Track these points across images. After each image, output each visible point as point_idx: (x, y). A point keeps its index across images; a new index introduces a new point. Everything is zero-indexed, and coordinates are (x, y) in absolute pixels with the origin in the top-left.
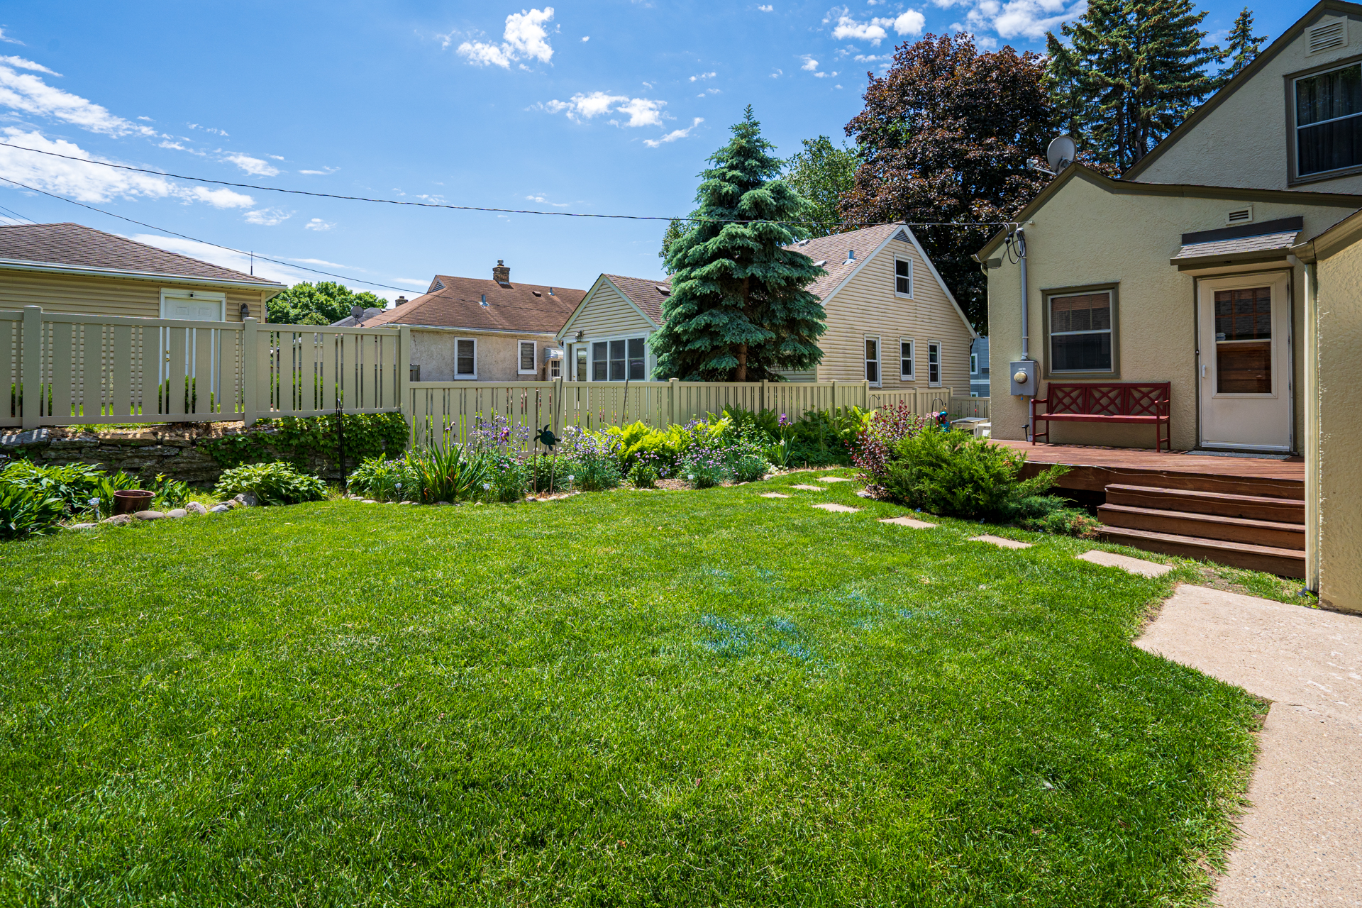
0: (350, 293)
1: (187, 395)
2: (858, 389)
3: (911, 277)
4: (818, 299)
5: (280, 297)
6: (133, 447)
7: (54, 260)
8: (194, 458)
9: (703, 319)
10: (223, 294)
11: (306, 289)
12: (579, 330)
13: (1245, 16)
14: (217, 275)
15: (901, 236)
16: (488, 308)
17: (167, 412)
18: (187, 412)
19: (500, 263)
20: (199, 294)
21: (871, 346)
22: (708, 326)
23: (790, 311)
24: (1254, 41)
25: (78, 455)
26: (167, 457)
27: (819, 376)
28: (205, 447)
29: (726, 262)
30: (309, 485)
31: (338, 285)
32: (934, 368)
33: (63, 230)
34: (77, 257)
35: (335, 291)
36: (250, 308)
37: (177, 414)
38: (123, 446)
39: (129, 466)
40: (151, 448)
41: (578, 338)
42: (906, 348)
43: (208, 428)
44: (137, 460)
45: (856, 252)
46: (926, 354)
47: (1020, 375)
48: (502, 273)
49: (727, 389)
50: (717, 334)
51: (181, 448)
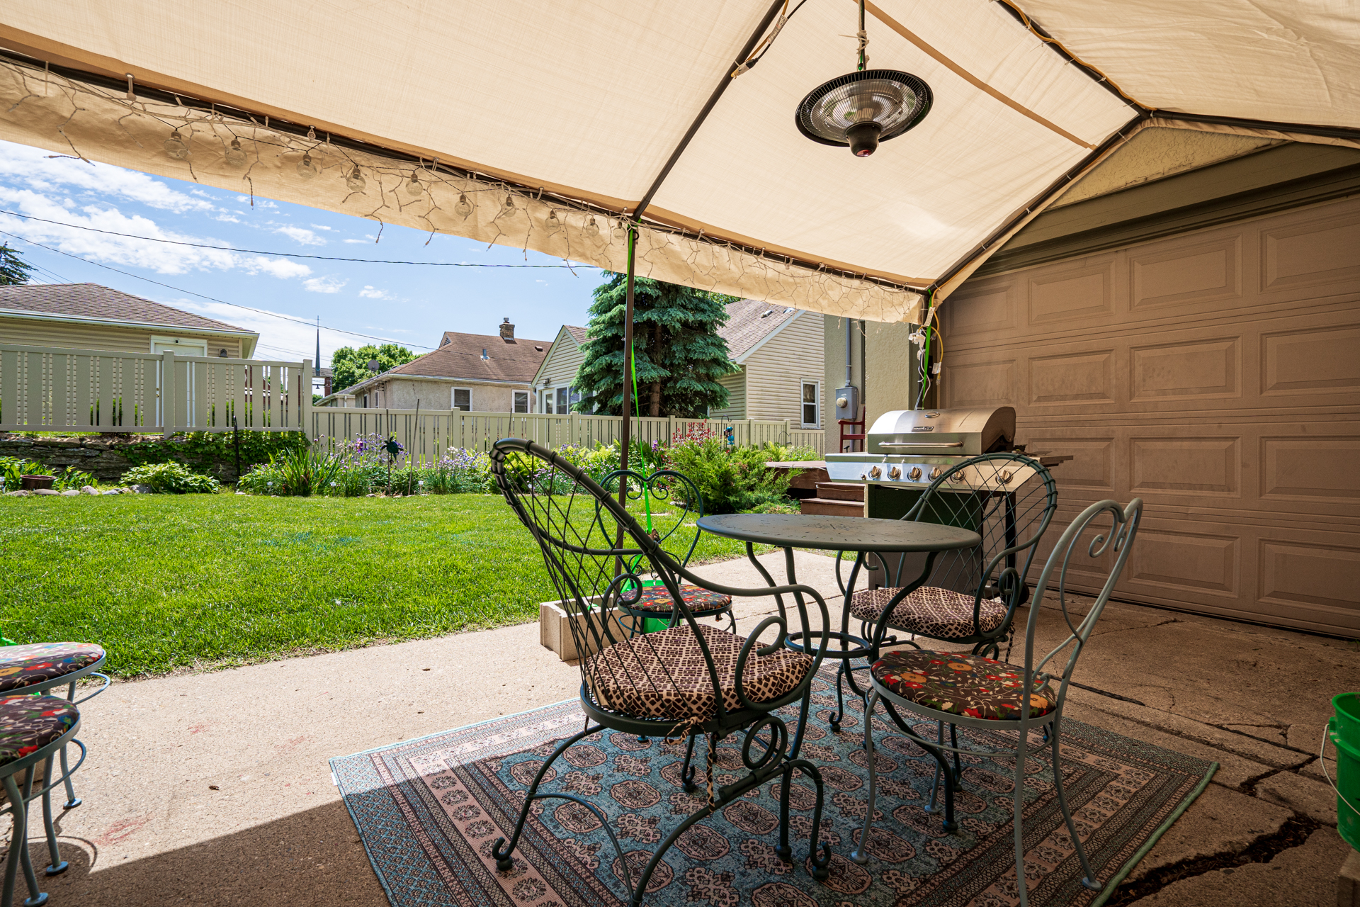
0: (410, 354)
1: (114, 411)
2: (779, 428)
4: (726, 341)
5: (347, 359)
6: (61, 448)
7: (60, 311)
8: (112, 459)
9: (607, 360)
10: (205, 341)
11: (370, 351)
12: (547, 377)
14: (200, 324)
16: (487, 362)
17: (98, 424)
18: (114, 425)
19: (506, 320)
20: (183, 341)
21: (809, 389)
22: (609, 366)
23: (689, 351)
25: (15, 453)
26: (89, 457)
27: (748, 413)
28: (122, 451)
30: (201, 482)
31: (399, 347)
33: (82, 288)
34: (82, 309)
35: (397, 352)
36: (228, 353)
37: (106, 426)
38: (52, 447)
39: (58, 463)
40: (76, 450)
41: (546, 384)
43: (127, 436)
44: (63, 459)
47: (842, 400)
48: (507, 329)
49: (659, 424)
51: (101, 451)
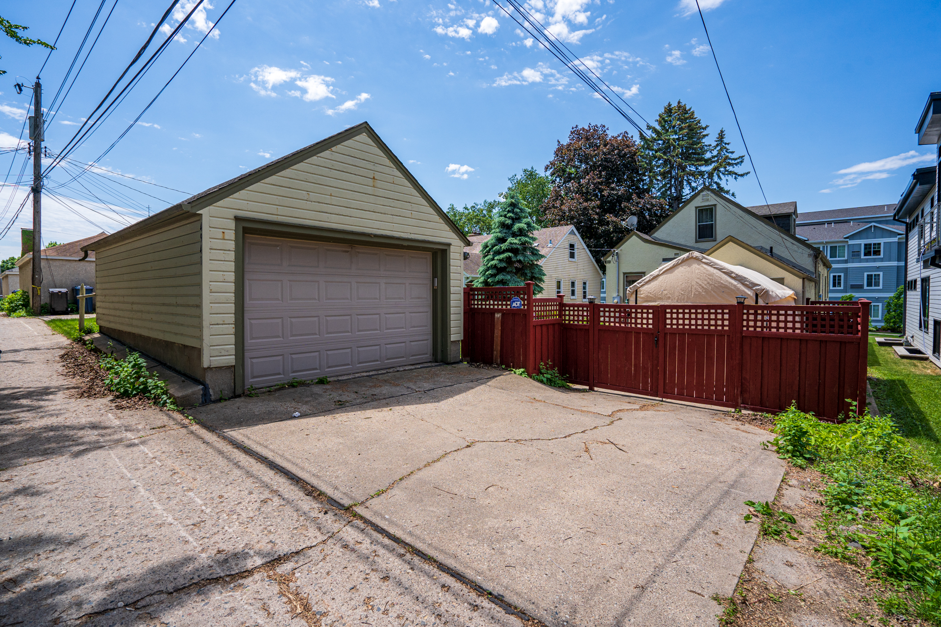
3: (576, 251)
9: (500, 277)
13: (722, 132)
15: (572, 233)
21: (559, 283)
22: (502, 280)
23: (532, 272)
24: (726, 144)
29: (510, 254)
32: (585, 292)
42: (573, 284)
45: (552, 240)
46: (581, 286)
50: (506, 283)
